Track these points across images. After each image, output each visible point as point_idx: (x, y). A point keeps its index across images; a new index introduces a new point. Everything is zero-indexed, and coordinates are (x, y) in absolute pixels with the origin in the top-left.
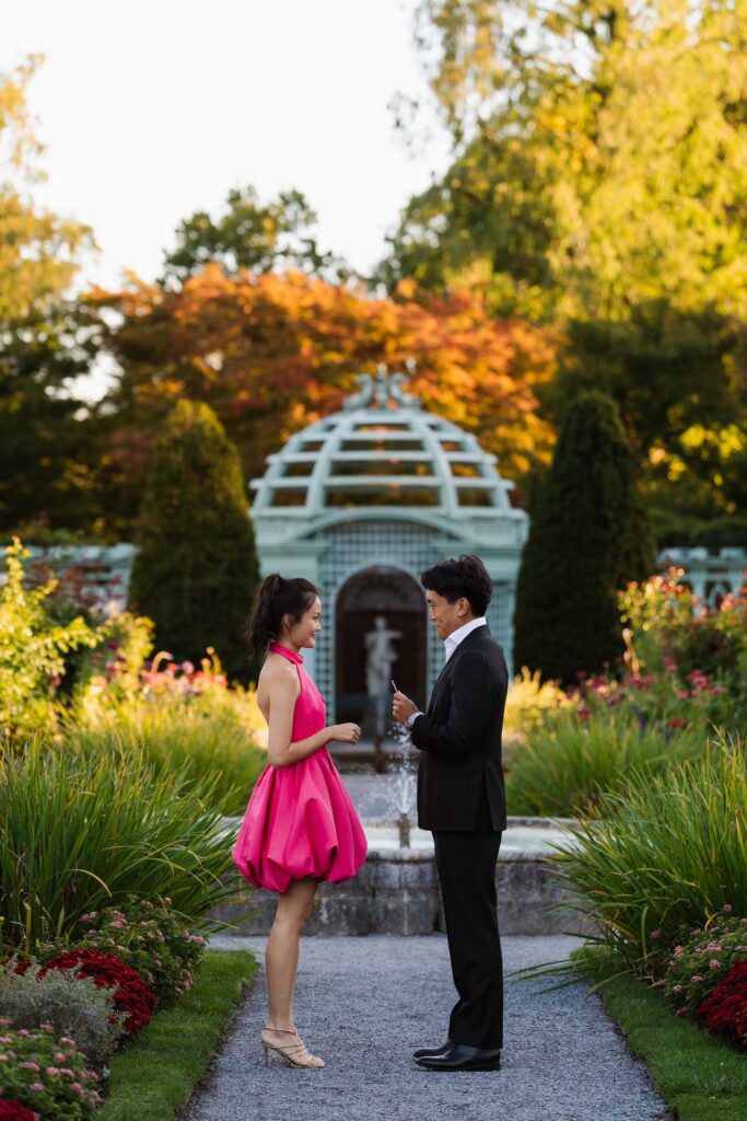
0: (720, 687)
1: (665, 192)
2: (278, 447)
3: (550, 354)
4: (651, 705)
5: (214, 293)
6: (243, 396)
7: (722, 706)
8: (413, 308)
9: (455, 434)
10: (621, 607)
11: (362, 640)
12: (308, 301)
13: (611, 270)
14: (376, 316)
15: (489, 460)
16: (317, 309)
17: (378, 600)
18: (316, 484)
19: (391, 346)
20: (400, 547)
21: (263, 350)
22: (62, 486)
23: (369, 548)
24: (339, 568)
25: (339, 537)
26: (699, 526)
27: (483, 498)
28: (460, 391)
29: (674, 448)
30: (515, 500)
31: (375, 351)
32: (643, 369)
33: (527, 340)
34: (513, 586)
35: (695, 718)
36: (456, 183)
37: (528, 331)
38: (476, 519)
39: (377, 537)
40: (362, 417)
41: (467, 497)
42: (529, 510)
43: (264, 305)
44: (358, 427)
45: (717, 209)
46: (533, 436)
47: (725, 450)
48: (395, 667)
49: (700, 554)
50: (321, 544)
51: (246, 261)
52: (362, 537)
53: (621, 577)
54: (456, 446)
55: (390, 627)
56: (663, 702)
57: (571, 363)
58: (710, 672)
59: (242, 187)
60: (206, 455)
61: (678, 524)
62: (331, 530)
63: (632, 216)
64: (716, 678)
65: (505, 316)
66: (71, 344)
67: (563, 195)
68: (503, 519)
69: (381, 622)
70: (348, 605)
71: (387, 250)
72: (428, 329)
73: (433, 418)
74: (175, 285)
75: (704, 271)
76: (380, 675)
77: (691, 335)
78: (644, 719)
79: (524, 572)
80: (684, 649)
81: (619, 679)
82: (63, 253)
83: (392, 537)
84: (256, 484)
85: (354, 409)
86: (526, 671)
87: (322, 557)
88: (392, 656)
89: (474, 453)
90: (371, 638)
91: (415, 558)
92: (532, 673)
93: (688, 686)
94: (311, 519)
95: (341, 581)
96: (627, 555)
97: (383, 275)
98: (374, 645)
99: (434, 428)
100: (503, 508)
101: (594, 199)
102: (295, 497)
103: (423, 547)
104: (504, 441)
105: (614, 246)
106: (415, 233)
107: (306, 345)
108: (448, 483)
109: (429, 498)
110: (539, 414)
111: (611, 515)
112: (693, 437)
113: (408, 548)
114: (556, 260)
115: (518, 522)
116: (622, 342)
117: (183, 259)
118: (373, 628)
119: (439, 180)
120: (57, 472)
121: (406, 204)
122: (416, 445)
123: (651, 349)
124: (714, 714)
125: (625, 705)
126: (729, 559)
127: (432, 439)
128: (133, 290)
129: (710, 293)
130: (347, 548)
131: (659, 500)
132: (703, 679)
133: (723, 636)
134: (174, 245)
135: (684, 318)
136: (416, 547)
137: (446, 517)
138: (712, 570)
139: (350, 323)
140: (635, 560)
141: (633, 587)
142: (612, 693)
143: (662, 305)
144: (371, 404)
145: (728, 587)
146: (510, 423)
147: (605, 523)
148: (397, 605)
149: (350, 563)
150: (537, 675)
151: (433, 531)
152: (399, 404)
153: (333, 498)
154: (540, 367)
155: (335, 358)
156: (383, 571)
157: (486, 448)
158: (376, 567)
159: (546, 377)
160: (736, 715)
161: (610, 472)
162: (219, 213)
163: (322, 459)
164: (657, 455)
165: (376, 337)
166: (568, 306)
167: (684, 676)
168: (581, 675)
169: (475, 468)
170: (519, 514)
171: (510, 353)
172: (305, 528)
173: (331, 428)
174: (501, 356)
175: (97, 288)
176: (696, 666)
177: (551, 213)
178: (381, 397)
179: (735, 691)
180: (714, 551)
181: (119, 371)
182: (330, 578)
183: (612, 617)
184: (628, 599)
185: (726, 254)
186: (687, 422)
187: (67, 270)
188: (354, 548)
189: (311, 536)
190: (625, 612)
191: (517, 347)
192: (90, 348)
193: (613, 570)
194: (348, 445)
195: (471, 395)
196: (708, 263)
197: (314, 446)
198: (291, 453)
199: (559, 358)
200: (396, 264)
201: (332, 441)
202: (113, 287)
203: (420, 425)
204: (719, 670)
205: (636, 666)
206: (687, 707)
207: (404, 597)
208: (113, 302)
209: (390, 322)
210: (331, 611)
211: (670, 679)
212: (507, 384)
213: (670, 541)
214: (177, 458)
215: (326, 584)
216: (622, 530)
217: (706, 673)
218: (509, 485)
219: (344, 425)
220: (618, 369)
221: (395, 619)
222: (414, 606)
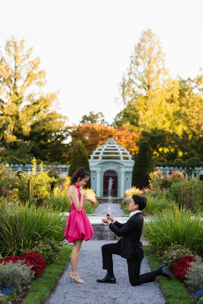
0: (168, 190)
1: (157, 113)
2: (95, 150)
3: (138, 137)
4: (155, 193)
5: (86, 127)
6: (90, 143)
7: (168, 194)
8: (117, 129)
9: (123, 148)
10: (150, 176)
11: (108, 181)
12: (100, 128)
13: (148, 124)
14: (111, 131)
15: (128, 153)
16: (102, 130)
17: (110, 174)
18: (100, 156)
19: (113, 135)
20: (114, 166)
21: (93, 135)
22: (62, 156)
23: (109, 166)
24: (104, 169)
25: (104, 164)
26: (162, 163)
27: (127, 159)
28: (124, 142)
29: (158, 151)
30: (132, 159)
31: (111, 136)
32: (153, 138)
34: (132, 173)
35: (163, 196)
36: (124, 111)
37: (135, 133)
38: (126, 162)
39: (110, 164)
40: (108, 145)
41: (124, 158)
42: (135, 160)
43: (93, 129)
44: (107, 147)
45: (164, 115)
46: (136, 149)
47: (165, 152)
48: (113, 185)
49: (162, 168)
50: (101, 165)
51: (92, 123)
52: (108, 164)
53: (150, 171)
54: (123, 150)
55: (112, 179)
56: (157, 192)
57: (142, 138)
58: (166, 188)
59: (92, 111)
60: (81, 150)
61: (158, 163)
62: (102, 163)
63: (151, 116)
64: (167, 189)
65: (131, 131)
66: (64, 135)
67: (141, 113)
68: (130, 162)
69: (111, 178)
70: (106, 175)
71: (113, 121)
72: (119, 133)
73: (119, 146)
74: (81, 125)
75: (162, 125)
76: (110, 186)
77: (161, 133)
78: (155, 196)
79: (134, 170)
80: (161, 184)
81: (149, 189)
82: (63, 120)
83: (112, 164)
84: (91, 156)
85: (107, 144)
86: (133, 186)
87: (101, 167)
88: (112, 183)
89: (126, 151)
90: (109, 180)
91: (116, 168)
92: (135, 186)
93: (162, 190)
94: (100, 161)
95: (104, 171)
96: (151, 168)
97: (113, 125)
98: (110, 182)
99: (120, 147)
100: (130, 160)
101: (145, 114)
102: (97, 158)
103: (118, 166)
104: (131, 150)
105: (148, 121)
106: (118, 119)
107: (100, 135)
108: (122, 156)
109: (118, 158)
110: (136, 146)
111: (148, 161)
112: (161, 149)
113: (115, 166)
114: (140, 123)
115: (133, 162)
116: (150, 134)
117: (83, 122)
118: (109, 179)
119: (122, 110)
120: (62, 154)
121: (117, 115)
122: (117, 150)
123: (154, 135)
124: (167, 195)
125: (151, 193)
126: (167, 169)
127: (119, 149)
128: (74, 126)
129: (163, 128)
130: (105, 166)
131: (156, 159)
132: (165, 189)
133: (168, 181)
134: (81, 120)
135: (160, 130)
136: (116, 166)
137: (121, 161)
138: (164, 170)
139: (107, 131)
140: (152, 168)
141: (152, 173)
142: (148, 191)
143: (156, 128)
144: (109, 143)
145: (166, 173)
146: (132, 147)
147: (147, 162)
148: (113, 175)
149: (106, 168)
150: (136, 187)
151: (119, 163)
152: (114, 143)
153: (104, 158)
154: (137, 139)
155: (104, 137)
156: (111, 170)
157: (128, 151)
158: (110, 169)
159: (137, 140)
160: (171, 196)
161: (148, 154)
162: (88, 115)
163: (101, 152)
164: (155, 153)
165: (111, 134)
166: (142, 129)
167: (161, 188)
168: (143, 187)
169: (125, 154)
170: (133, 161)
171: (132, 137)
172: (99, 163)
173: (103, 147)
174: (131, 137)
175: (68, 126)
176: (163, 187)
177: (139, 115)
178: (111, 142)
179: (170, 191)
180: (164, 167)
181: (72, 139)
182: (102, 171)
183: (148, 178)
184: (151, 175)
185: (165, 122)
186: (160, 147)
187: (64, 122)
188: (106, 166)
189: (100, 164)
190: (150, 177)
191: (133, 135)
192: (67, 135)
193: (148, 170)
194: (106, 150)
195: (126, 143)
196: (163, 123)
197: (100, 150)
198: (97, 151)
199: (140, 137)
200: (115, 123)
201: (103, 149)
202: (71, 125)
203: (117, 147)
204: (168, 188)
205: (152, 186)
206: (162, 194)
207: (114, 174)
208: (70, 128)
209: (113, 132)
210: (103, 176)
211: (159, 189)
212: (131, 141)
213: (157, 166)
214: (77, 150)
215: (102, 172)
216: (150, 163)
217: (165, 188)
218: (131, 156)
219: (105, 147)
220: (149, 139)
221: (113, 178)
222: (116, 175)
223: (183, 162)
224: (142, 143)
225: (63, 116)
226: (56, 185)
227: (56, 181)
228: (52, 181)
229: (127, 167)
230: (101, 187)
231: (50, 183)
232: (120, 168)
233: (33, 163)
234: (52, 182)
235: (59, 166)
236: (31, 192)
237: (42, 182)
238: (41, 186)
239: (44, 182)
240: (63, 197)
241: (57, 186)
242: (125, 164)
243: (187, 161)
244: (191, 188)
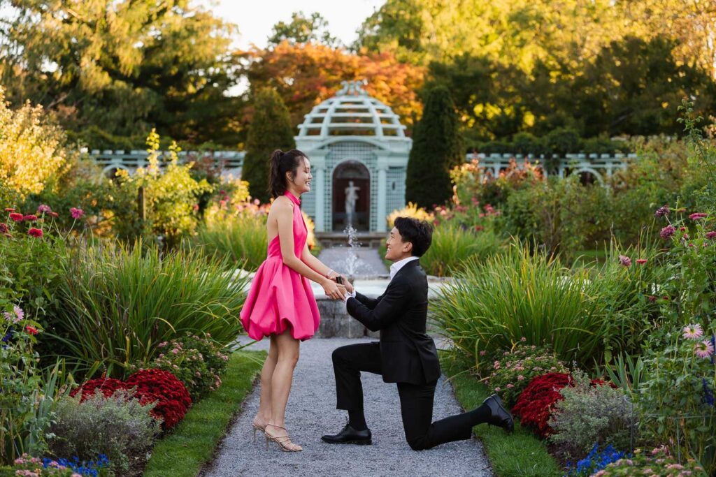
0: (499, 212)
1: (467, 14)
2: (309, 111)
3: (421, 77)
4: (467, 219)
5: (285, 52)
6: (297, 93)
7: (500, 221)
8: (366, 58)
9: (381, 107)
10: (451, 177)
11: (344, 191)
12: (323, 55)
13: (445, 45)
14: (351, 61)
15: (396, 117)
16: (327, 59)
17: (350, 174)
18: (325, 126)
19: (357, 73)
20: (359, 153)
21: (305, 74)
22: (226, 129)
23: (346, 152)
24: (334, 161)
25: (334, 148)
26: (482, 145)
27: (393, 133)
28: (384, 92)
29: (471, 113)
30: (407, 133)
31: (350, 76)
32: (459, 81)
33: (412, 71)
34: (405, 169)
35: (487, 226)
36: (384, 11)
37: (411, 68)
38: (390, 141)
39: (350, 148)
40: (344, 99)
41: (387, 132)
42: (413, 137)
43: (305, 57)
44: (343, 103)
45: (487, 22)
46: (417, 107)
47: (490, 116)
48: (357, 202)
49: (482, 156)
50: (327, 151)
51: (299, 41)
52: (343, 148)
53: (451, 164)
54: (382, 111)
55: (355, 185)
56: (472, 218)
57: (430, 79)
58: (494, 204)
59: (297, 11)
60: (276, 112)
61: (473, 144)
62: (329, 145)
63: (453, 23)
64: (497, 208)
65: (403, 62)
66: (230, 72)
67: (425, 15)
68: (402, 141)
69: (351, 183)
70: (338, 176)
71: (356, 37)
72: (371, 68)
73: (373, 100)
74: (271, 49)
75: (481, 46)
76: (351, 205)
77: (479, 67)
78: (465, 227)
79: (410, 163)
80: (482, 195)
81: (451, 209)
82: (226, 35)
83: (356, 148)
84: (300, 126)
85: (341, 95)
86: (410, 203)
87: (327, 157)
88: (356, 197)
89: (390, 114)
90: (347, 190)
91: (366, 157)
92: (413, 204)
93: (484, 211)
94: (322, 141)
95: (335, 166)
96: (454, 155)
97: (355, 47)
98: (348, 193)
99: (373, 103)
100: (401, 136)
101: (438, 17)
102: (316, 132)
103: (369, 152)
104: (402, 112)
105: (446, 36)
106: (368, 32)
107: (323, 73)
108: (379, 126)
109: (371, 132)
110: (417, 100)
111: (447, 138)
112: (478, 109)
113: (362, 153)
114: (424, 42)
115: (408, 142)
116: (451, 70)
117: (276, 40)
118: (348, 186)
119: (378, 9)
120: (225, 124)
121: (364, 21)
122: (366, 111)
123: (462, 73)
124: (496, 224)
125: (455, 219)
126: (494, 158)
127: (373, 108)
128: (254, 51)
129: (484, 53)
130: (337, 152)
131: (467, 134)
132: (491, 208)
133: (500, 189)
134: (272, 34)
135: (476, 60)
136: (366, 153)
137: (378, 140)
138: (487, 162)
139: (341, 64)
140: (457, 157)
141: (456, 168)
142: (448, 215)
143: (467, 54)
144: (347, 94)
145: (493, 170)
146: (405, 105)
147: (444, 141)
148: (358, 176)
149: (338, 159)
150: (416, 205)
151: (373, 146)
152: (359, 94)
153: (332, 132)
154: (418, 82)
155: (334, 78)
156: (353, 162)
157: (395, 113)
158: (349, 161)
159: (419, 86)
160: (507, 225)
161: (447, 120)
162: (288, 22)
163: (327, 117)
164: (464, 118)
165: (350, 70)
166: (428, 58)
167: (482, 207)
168: (434, 205)
169: (388, 121)
170: (409, 139)
171: (405, 76)
172: (320, 144)
173: (331, 103)
174: (401, 78)
175: (239, 50)
176: (488, 203)
177: (421, 22)
178: (352, 91)
179: (505, 214)
180: (488, 155)
181: (249, 84)
182: (330, 165)
183: (448, 181)
184: (454, 173)
185: (490, 39)
186: (476, 102)
187: (227, 42)
188: (340, 152)
189: (323, 148)
190: (453, 179)
191: (407, 74)
192: (238, 74)
193: (448, 161)
194: (338, 110)
195: (388, 94)
196: (483, 42)
197: (325, 111)
198: (314, 113)
199: (425, 76)
200: (359, 42)
201: (331, 108)
202: (245, 49)
203: (368, 103)
204: (499, 204)
205: (458, 202)
206: (483, 221)
207: (361, 173)
208: (245, 55)
209: (356, 64)
210: (331, 179)
211: (475, 208)
212: (403, 88)
213: (470, 151)
214: (263, 113)
215: (329, 167)
216: (452, 144)
217: (492, 206)
218: (404, 127)
219: (337, 102)
220: (449, 81)
221: (357, 182)
222: (365, 177)
223: (537, 140)
224: (433, 93)
225: (224, 22)
226: (210, 201)
227: (211, 191)
228: (201, 189)
229: (392, 155)
230: (327, 205)
231: (196, 196)
232: (375, 157)
233: (151, 144)
234: (202, 192)
235: (217, 154)
236: (147, 218)
237: (176, 194)
238: (174, 202)
239: (179, 193)
240: (231, 231)
241: (215, 203)
242: (388, 148)
243: (546, 138)
244: (558, 205)
